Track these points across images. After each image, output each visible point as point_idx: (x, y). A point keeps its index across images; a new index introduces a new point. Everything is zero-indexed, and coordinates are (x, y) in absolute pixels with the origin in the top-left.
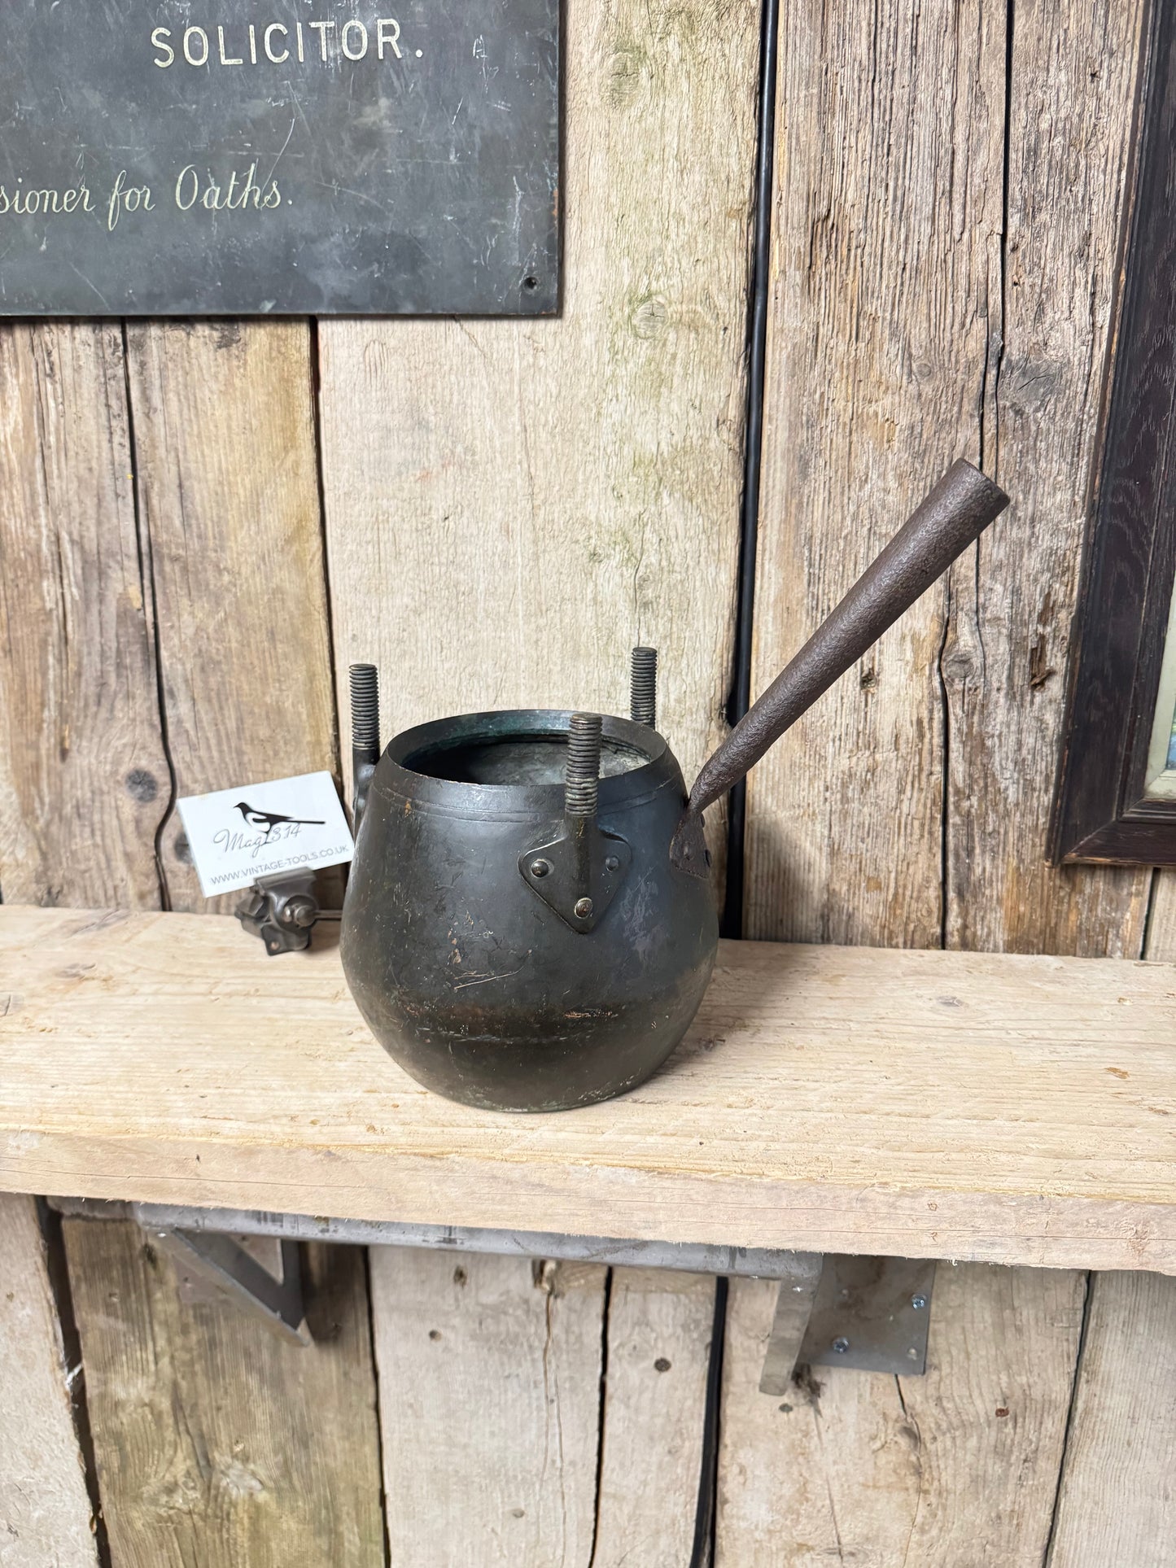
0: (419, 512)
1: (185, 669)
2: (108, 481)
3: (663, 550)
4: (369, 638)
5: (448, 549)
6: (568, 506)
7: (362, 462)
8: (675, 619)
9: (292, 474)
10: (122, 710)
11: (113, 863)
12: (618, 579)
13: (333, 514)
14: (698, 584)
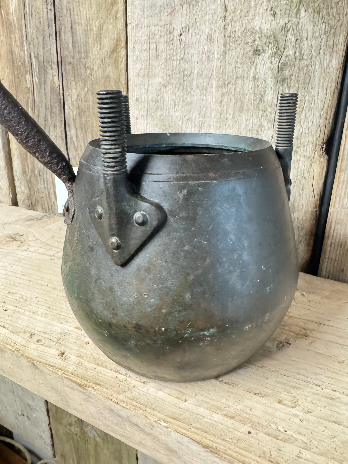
0: (168, 32)
1: (73, 114)
2: (46, 28)
3: (297, 46)
4: (143, 100)
5: (181, 51)
6: (244, 22)
7: (144, 7)
8: (300, 89)
9: (115, 18)
10: (52, 132)
11: (50, 195)
12: (268, 64)
13: (130, 37)
14: (317, 67)
